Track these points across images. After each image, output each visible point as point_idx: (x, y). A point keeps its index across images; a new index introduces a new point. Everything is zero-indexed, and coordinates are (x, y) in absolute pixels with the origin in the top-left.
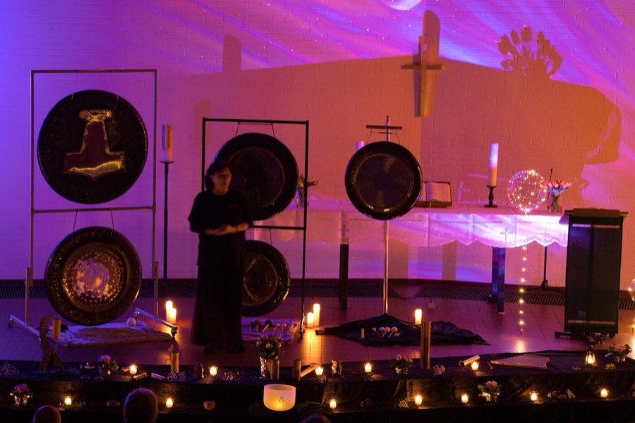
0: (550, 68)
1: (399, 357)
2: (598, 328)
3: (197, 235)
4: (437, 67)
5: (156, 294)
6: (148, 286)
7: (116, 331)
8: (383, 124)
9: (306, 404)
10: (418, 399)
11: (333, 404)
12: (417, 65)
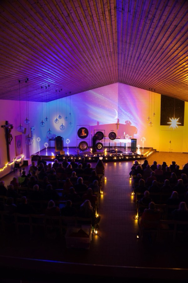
0: (130, 124)
1: (114, 154)
2: (134, 151)
4: (119, 125)
5: (89, 148)
7: (85, 152)
8: (112, 130)
9: (104, 159)
10: (115, 158)
11: (107, 159)
12: (117, 124)
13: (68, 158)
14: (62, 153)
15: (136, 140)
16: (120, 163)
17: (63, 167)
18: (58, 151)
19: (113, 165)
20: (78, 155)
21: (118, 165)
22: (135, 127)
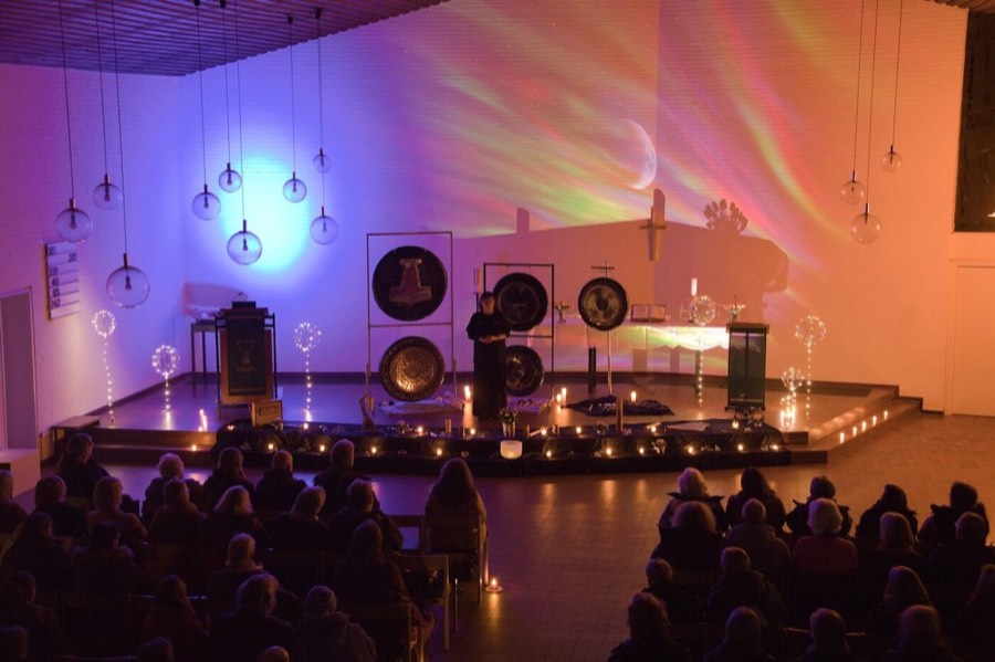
0: (739, 227)
1: (598, 423)
2: (753, 404)
3: (473, 342)
4: (664, 227)
5: (455, 381)
6: (449, 376)
7: (426, 405)
8: (603, 265)
9: (530, 454)
10: (609, 452)
11: (549, 454)
12: (650, 226)
13: (292, 449)
14: (259, 411)
15: (763, 330)
16: (641, 486)
17: (193, 507)
18: (236, 400)
19: (593, 497)
20: (368, 424)
21: (624, 496)
22: (776, 248)
